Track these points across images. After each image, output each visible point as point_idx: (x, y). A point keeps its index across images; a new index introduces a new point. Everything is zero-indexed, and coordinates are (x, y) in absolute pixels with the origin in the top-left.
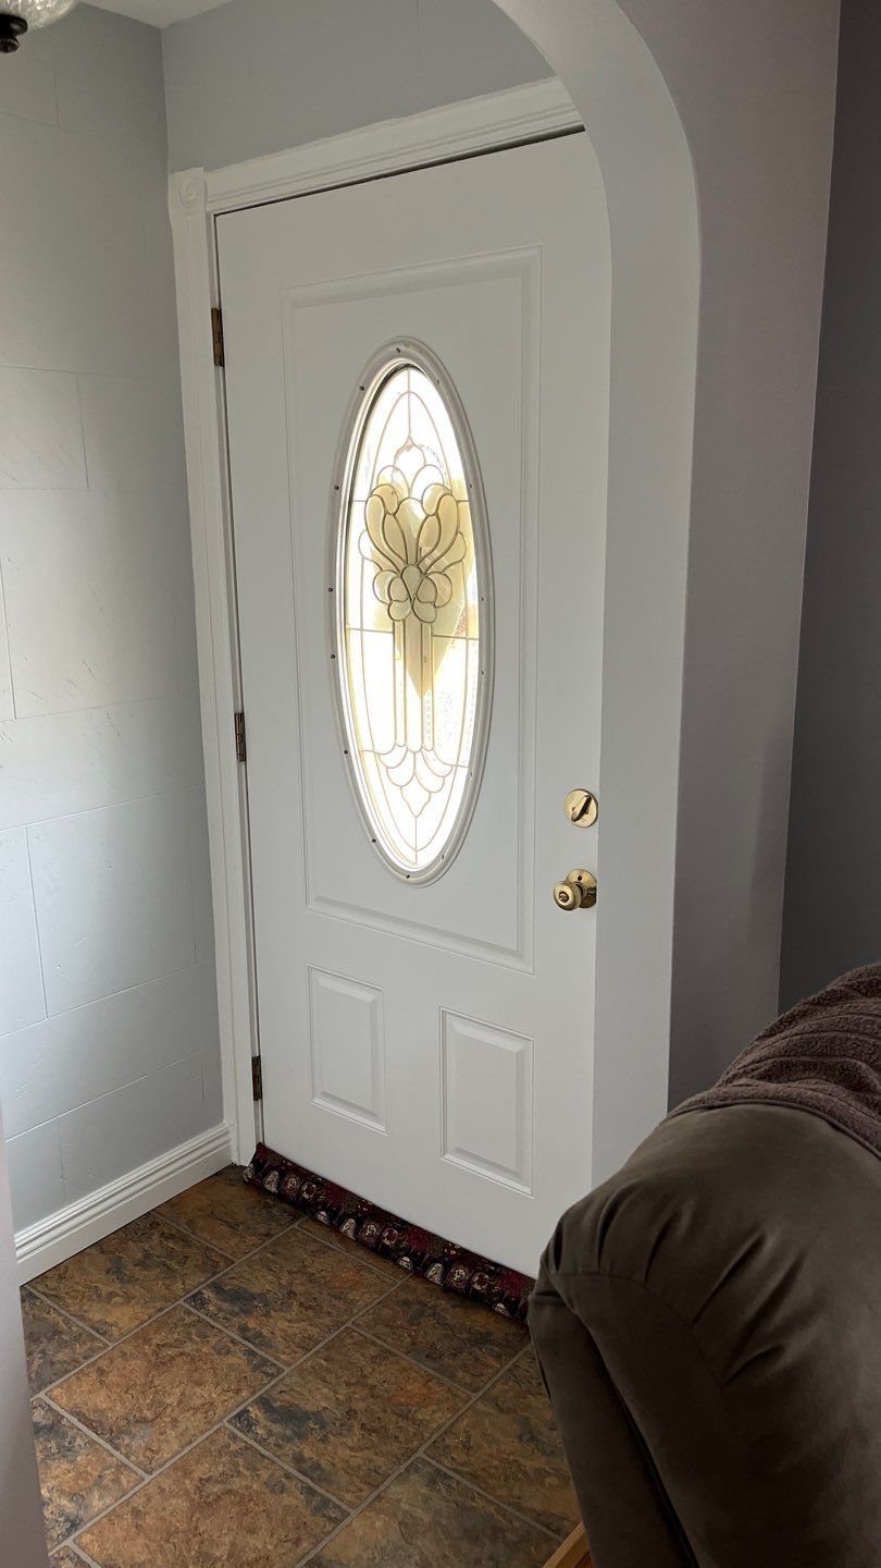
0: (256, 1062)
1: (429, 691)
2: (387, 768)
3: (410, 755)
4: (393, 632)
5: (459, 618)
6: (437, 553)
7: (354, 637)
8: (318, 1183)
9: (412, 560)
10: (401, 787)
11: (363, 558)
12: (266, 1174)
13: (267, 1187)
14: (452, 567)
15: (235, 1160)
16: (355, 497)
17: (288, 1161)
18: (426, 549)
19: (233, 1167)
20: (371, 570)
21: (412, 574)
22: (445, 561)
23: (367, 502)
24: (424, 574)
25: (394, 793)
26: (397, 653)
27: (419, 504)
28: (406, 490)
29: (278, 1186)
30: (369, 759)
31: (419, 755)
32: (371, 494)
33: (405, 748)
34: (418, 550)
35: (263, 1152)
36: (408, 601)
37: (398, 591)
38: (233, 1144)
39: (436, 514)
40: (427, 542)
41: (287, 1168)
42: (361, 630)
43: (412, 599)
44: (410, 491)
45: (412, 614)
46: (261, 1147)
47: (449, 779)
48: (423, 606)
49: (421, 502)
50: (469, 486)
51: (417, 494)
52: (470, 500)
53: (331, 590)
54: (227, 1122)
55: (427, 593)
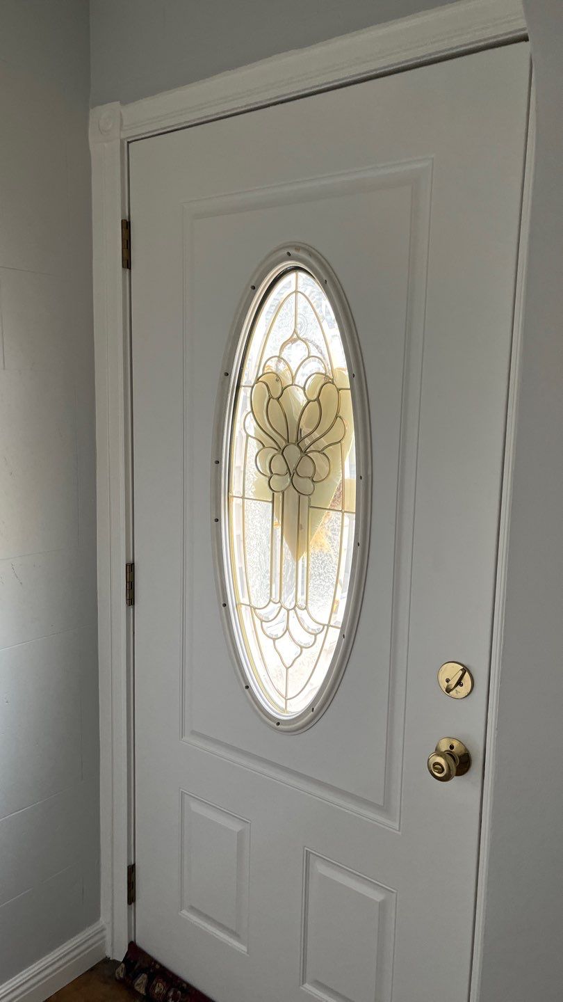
0: (132, 870)
1: (305, 555)
2: (262, 621)
3: (283, 611)
4: (273, 502)
5: (335, 492)
6: (316, 434)
7: (236, 502)
8: (182, 990)
9: (293, 438)
10: (274, 640)
11: (248, 436)
12: (136, 976)
13: (137, 988)
14: (331, 447)
15: (109, 954)
16: (243, 383)
17: (156, 962)
18: (305, 431)
19: (106, 961)
20: (254, 446)
21: (293, 452)
22: (324, 442)
23: (253, 387)
24: (304, 453)
25: (267, 644)
26: (276, 521)
27: (302, 391)
28: (289, 376)
29: (147, 990)
30: (245, 612)
31: (292, 613)
32: (257, 380)
33: (279, 605)
34: (299, 431)
35: (134, 949)
36: (288, 475)
37: (279, 465)
38: (108, 938)
39: (318, 400)
40: (307, 425)
41: (156, 970)
42: (243, 498)
43: (292, 473)
44: (293, 378)
45: (292, 486)
46: (132, 946)
47: (320, 637)
48: (300, 479)
49: (304, 389)
50: (352, 376)
51: (300, 380)
52: (352, 389)
53: (217, 462)
54: (104, 920)
55: (306, 469)
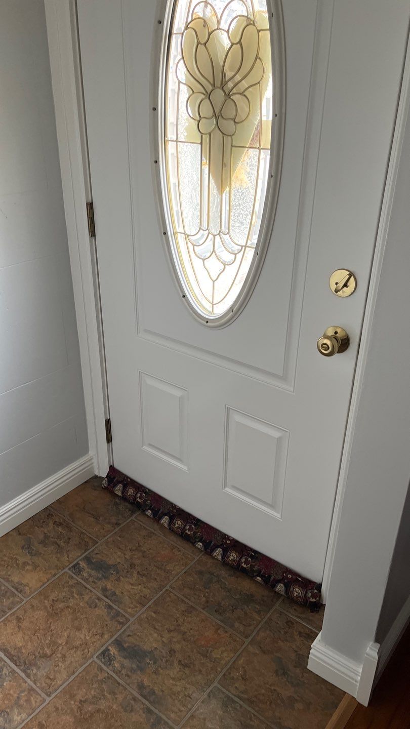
0: (108, 422)
1: (228, 189)
2: (194, 246)
3: (211, 236)
4: (201, 143)
5: (254, 131)
6: (238, 77)
7: (171, 147)
8: (146, 493)
9: (218, 83)
10: (204, 260)
11: (180, 82)
12: (115, 485)
13: (116, 492)
14: (250, 89)
15: (97, 473)
16: (174, 31)
17: (128, 477)
18: (229, 74)
19: (96, 477)
20: (185, 92)
21: (219, 95)
22: (245, 84)
23: (183, 34)
24: (228, 96)
25: (198, 263)
26: (204, 161)
27: (226, 34)
28: (214, 20)
29: (123, 493)
30: (181, 238)
31: (217, 238)
32: (187, 27)
33: (207, 232)
34: (224, 75)
35: (113, 471)
36: (214, 117)
37: (207, 110)
38: (95, 464)
39: (240, 42)
40: (231, 69)
41: (128, 482)
42: (177, 141)
43: (217, 116)
44: (219, 22)
45: (217, 128)
46: (112, 468)
47: (239, 256)
48: (224, 121)
49: (228, 32)
50: (271, 15)
51: (224, 25)
52: (271, 29)
53: (155, 109)
54: (92, 453)
55: (229, 112)
